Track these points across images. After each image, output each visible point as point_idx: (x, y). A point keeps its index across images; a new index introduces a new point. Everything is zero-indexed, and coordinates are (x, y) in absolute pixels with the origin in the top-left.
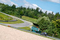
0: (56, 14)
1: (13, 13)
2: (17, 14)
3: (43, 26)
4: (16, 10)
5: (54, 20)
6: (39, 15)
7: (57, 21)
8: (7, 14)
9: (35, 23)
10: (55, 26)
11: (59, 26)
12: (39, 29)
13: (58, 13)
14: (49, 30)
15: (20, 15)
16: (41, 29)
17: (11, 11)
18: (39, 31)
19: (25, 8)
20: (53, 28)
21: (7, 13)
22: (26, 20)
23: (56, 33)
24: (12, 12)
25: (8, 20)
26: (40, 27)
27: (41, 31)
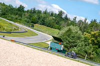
0: (92, 22)
1: (20, 20)
2: (26, 21)
3: (69, 41)
4: (24, 15)
5: (87, 32)
6: (63, 23)
7: (93, 33)
8: (10, 20)
9: (56, 36)
10: (90, 41)
11: (96, 41)
12: (63, 46)
13: (95, 21)
14: (79, 48)
15: (32, 22)
16: (65, 47)
17: (17, 16)
18: (62, 49)
19: (39, 12)
20: (86, 45)
21: (9, 18)
22: (42, 32)
23: (90, 54)
24: (19, 18)
25: (11, 30)
26: (65, 43)
27: (66, 49)
